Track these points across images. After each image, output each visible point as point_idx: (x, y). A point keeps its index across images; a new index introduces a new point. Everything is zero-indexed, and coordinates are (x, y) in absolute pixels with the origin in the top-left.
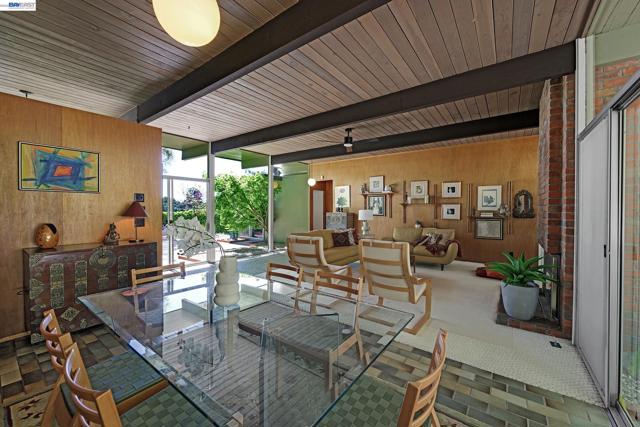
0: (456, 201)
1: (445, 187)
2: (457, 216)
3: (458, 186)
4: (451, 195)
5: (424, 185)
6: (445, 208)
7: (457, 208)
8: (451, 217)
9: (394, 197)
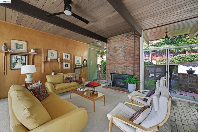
0: (68, 61)
1: (64, 55)
2: (69, 67)
3: (69, 55)
4: (67, 59)
5: (55, 53)
6: (64, 64)
7: (69, 64)
8: (67, 68)
9: (36, 57)
